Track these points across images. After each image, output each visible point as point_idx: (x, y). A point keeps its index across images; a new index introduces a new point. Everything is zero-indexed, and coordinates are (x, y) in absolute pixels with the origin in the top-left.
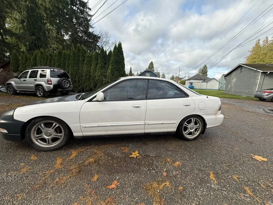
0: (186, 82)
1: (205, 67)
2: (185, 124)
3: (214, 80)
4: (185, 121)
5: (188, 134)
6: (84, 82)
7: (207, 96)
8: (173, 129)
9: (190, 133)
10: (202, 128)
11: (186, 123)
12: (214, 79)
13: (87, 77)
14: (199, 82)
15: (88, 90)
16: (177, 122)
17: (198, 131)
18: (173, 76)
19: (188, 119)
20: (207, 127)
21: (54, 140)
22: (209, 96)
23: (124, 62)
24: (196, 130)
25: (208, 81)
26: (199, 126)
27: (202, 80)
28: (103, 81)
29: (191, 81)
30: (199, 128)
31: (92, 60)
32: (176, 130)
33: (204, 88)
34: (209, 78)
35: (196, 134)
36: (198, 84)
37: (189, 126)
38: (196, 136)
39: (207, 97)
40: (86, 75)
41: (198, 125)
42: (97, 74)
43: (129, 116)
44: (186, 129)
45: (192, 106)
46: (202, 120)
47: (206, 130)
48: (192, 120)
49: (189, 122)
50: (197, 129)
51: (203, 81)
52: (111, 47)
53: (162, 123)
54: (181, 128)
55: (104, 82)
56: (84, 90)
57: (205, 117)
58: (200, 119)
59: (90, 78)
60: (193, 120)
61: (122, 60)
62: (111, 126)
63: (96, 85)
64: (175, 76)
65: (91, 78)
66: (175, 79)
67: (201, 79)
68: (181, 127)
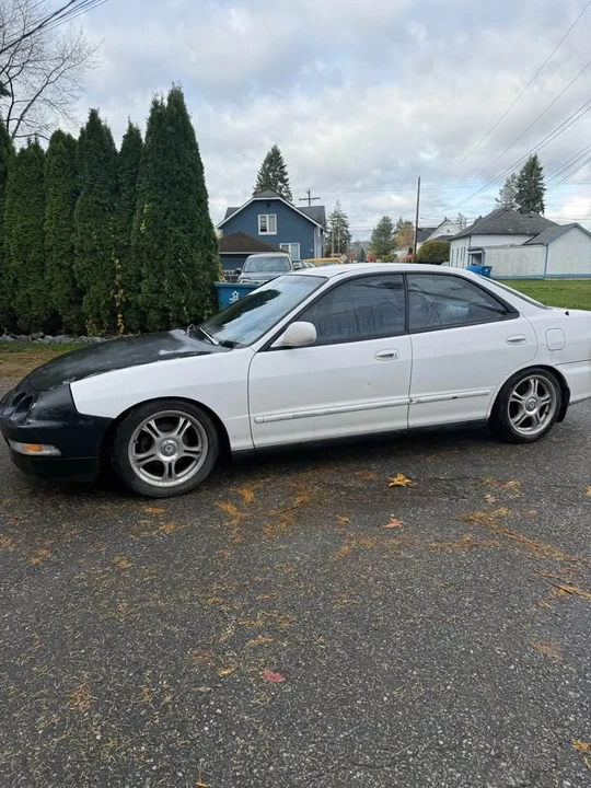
0: (455, 247)
1: (532, 169)
2: (514, 397)
3: (575, 232)
4: (513, 386)
5: (521, 426)
6: (16, 281)
7: (565, 310)
8: (483, 412)
9: (528, 422)
10: (557, 403)
11: (515, 393)
12: (576, 226)
13: (31, 256)
14: (512, 246)
15: (37, 318)
16: (493, 390)
17: (547, 414)
18: (386, 220)
19: (519, 381)
20: (572, 399)
21: (182, 464)
22: (570, 311)
23: (203, 181)
24: (542, 411)
25: (552, 239)
26: (551, 398)
27: (524, 234)
28: (114, 271)
29: (477, 242)
30: (550, 405)
31: (42, 176)
32: (489, 414)
33: (534, 274)
34: (553, 224)
35: (543, 423)
36: (508, 256)
37: (525, 400)
38: (542, 427)
39: (567, 313)
40: (23, 248)
41: (548, 396)
42: (82, 242)
43: (369, 384)
44: (515, 408)
45: (529, 343)
46: (556, 380)
47: (569, 409)
48: (532, 381)
49: (524, 389)
50: (544, 406)
51: (527, 239)
52: (55, 75)
53: (455, 395)
54: (502, 408)
55: (118, 277)
56: (15, 319)
57: (564, 371)
58: (551, 379)
59: (43, 264)
60: (534, 384)
61: (195, 171)
62: (325, 414)
63: (81, 292)
64: (394, 221)
65: (48, 264)
66: (395, 233)
67: (521, 230)
68: (504, 404)
